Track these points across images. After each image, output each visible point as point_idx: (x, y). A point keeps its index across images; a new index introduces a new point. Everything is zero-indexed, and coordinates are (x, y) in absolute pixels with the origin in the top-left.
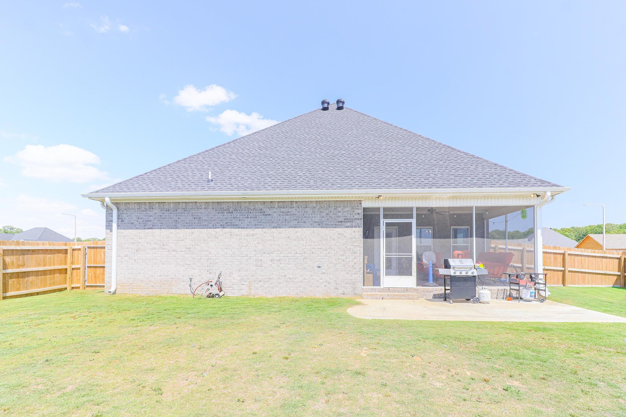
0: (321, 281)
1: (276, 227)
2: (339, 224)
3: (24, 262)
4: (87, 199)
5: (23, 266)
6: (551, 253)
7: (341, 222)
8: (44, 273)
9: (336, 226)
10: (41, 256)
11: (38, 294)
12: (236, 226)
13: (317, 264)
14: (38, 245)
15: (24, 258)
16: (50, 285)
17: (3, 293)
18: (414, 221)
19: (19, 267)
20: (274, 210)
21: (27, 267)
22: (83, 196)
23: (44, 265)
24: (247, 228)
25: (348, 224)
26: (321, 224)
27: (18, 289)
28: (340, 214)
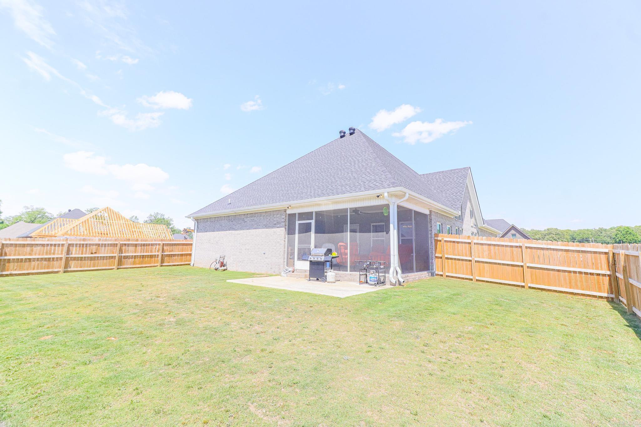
0: (265, 263)
1: (248, 229)
2: (274, 226)
3: (172, 249)
4: (187, 218)
5: (172, 251)
6: (507, 246)
7: (275, 224)
8: (182, 255)
9: (273, 227)
10: (181, 247)
11: (178, 265)
12: (234, 229)
13: (263, 252)
14: (180, 241)
15: (172, 247)
16: (184, 261)
17: (161, 263)
18: (313, 222)
19: (170, 251)
20: (248, 219)
21: (174, 252)
22: (186, 217)
23: (182, 251)
24: (237, 230)
25: (278, 226)
26: (266, 227)
27: (169, 262)
28: (275, 219)
